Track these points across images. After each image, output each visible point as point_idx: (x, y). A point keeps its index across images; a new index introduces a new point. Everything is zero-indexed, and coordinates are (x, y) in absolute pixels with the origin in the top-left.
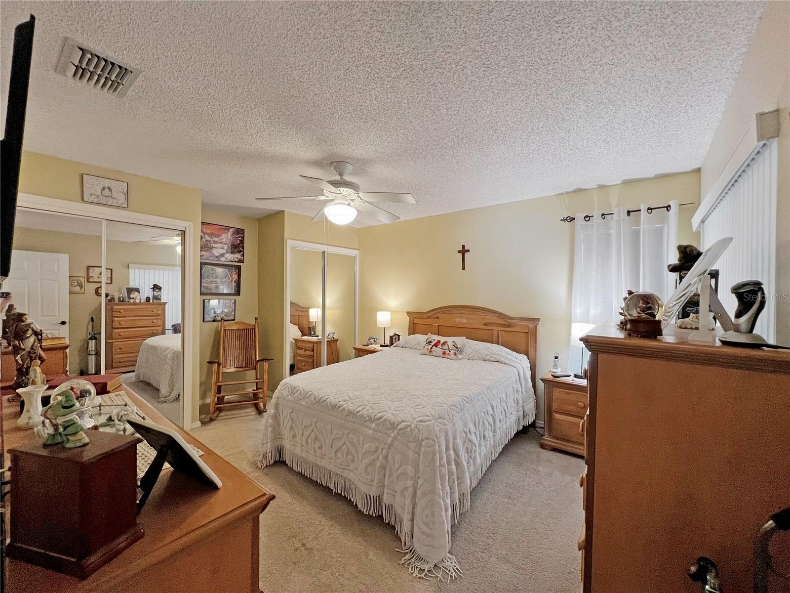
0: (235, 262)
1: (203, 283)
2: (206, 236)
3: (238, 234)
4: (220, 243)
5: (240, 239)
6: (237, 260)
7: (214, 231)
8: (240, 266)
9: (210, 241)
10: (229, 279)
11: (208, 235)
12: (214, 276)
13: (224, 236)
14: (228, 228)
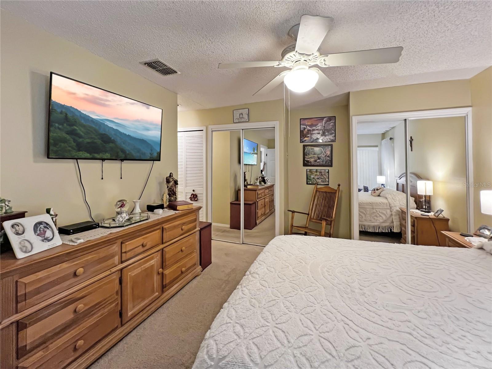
0: (329, 142)
1: (306, 158)
2: (308, 127)
3: (330, 121)
4: (317, 130)
5: (332, 124)
6: (330, 140)
7: (313, 123)
8: (332, 144)
9: (310, 130)
10: (324, 154)
11: (309, 126)
12: (313, 153)
13: (319, 124)
14: (322, 118)
